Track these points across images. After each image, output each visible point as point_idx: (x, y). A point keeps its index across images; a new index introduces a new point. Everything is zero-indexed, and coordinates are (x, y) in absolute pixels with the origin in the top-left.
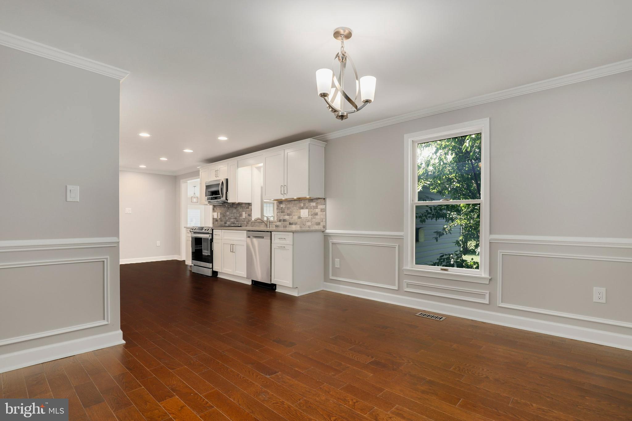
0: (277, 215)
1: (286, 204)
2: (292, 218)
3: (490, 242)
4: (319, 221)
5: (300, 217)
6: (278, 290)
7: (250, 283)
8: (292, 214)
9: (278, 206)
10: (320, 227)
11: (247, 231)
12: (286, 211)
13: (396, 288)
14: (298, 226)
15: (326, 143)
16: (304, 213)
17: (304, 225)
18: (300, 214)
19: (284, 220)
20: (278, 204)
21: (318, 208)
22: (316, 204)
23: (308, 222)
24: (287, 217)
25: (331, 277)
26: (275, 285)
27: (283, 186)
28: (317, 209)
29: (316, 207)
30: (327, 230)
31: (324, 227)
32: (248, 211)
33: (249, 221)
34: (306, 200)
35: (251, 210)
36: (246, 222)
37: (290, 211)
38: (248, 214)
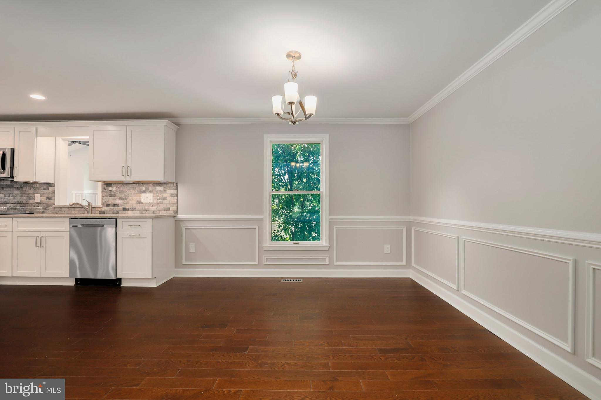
0: (102, 199)
1: (118, 186)
2: (128, 203)
3: (329, 221)
4: (169, 206)
5: (139, 202)
6: (124, 284)
7: (72, 283)
8: (127, 198)
9: (104, 189)
10: (170, 212)
11: (70, 218)
12: (118, 194)
13: (257, 264)
14: (138, 212)
15: (179, 128)
16: (147, 198)
17: (145, 210)
18: (141, 199)
19: (114, 205)
20: (105, 186)
22: (163, 188)
23: (152, 207)
24: (119, 202)
25: (184, 263)
26: (120, 280)
27: (125, 166)
28: (166, 193)
29: (163, 192)
30: (178, 216)
31: (176, 212)
32: (47, 193)
33: (48, 206)
34: (150, 183)
35: (54, 192)
36: (43, 208)
37: (125, 195)
38: (46, 198)
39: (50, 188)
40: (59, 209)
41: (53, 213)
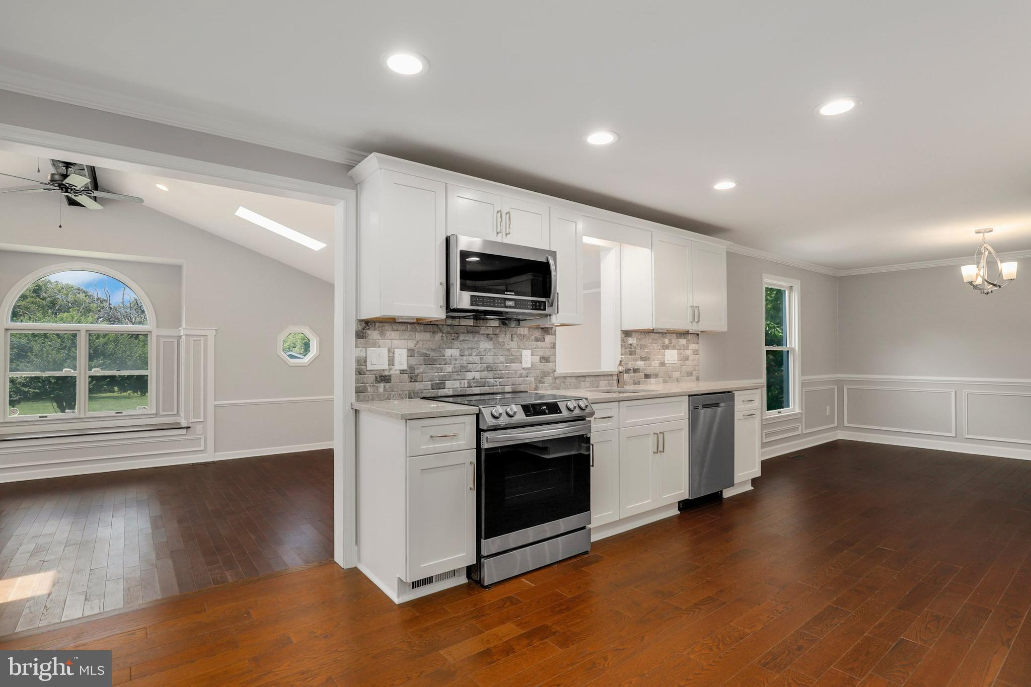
1: (640, 337)
2: (650, 366)
4: (693, 370)
5: (663, 364)
6: (728, 494)
8: (650, 358)
9: (623, 341)
10: (692, 380)
12: (638, 351)
14: (661, 380)
16: (671, 356)
17: (669, 377)
18: (664, 358)
19: (636, 371)
20: (623, 336)
21: (690, 348)
22: (686, 341)
23: (675, 371)
24: (640, 364)
28: (688, 349)
29: (686, 348)
31: (698, 379)
32: (542, 348)
33: (545, 374)
34: (673, 333)
35: (554, 346)
36: (535, 379)
37: (647, 352)
38: (540, 357)
39: (548, 338)
40: (563, 380)
41: (552, 389)
